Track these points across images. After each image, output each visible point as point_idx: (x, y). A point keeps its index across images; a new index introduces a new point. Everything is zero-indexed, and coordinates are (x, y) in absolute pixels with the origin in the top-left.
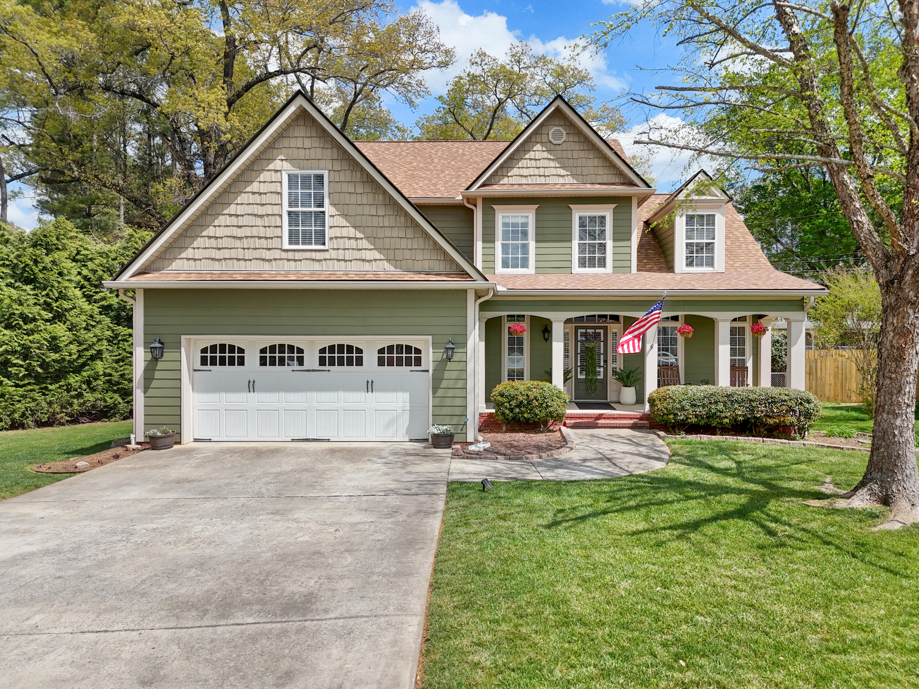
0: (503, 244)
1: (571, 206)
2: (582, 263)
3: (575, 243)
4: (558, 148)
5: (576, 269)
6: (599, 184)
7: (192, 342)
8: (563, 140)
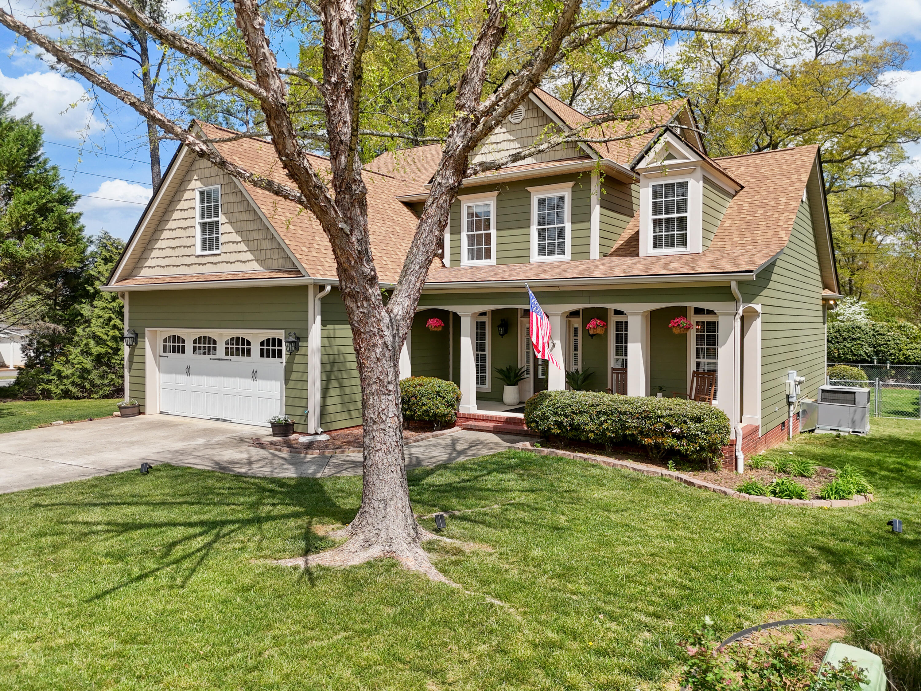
0: (468, 236)
1: (529, 189)
2: (542, 251)
3: (534, 229)
4: (518, 127)
5: (535, 256)
6: (557, 161)
7: (158, 333)
8: (521, 118)
